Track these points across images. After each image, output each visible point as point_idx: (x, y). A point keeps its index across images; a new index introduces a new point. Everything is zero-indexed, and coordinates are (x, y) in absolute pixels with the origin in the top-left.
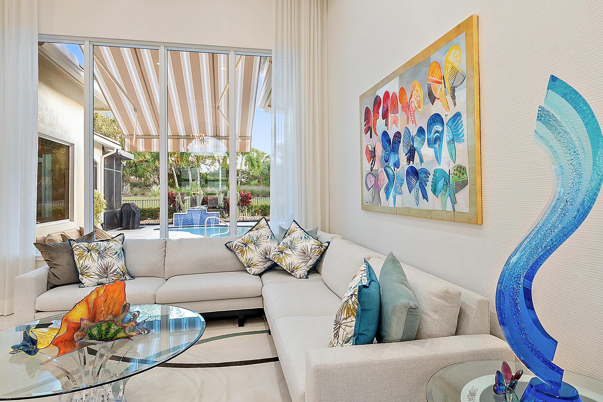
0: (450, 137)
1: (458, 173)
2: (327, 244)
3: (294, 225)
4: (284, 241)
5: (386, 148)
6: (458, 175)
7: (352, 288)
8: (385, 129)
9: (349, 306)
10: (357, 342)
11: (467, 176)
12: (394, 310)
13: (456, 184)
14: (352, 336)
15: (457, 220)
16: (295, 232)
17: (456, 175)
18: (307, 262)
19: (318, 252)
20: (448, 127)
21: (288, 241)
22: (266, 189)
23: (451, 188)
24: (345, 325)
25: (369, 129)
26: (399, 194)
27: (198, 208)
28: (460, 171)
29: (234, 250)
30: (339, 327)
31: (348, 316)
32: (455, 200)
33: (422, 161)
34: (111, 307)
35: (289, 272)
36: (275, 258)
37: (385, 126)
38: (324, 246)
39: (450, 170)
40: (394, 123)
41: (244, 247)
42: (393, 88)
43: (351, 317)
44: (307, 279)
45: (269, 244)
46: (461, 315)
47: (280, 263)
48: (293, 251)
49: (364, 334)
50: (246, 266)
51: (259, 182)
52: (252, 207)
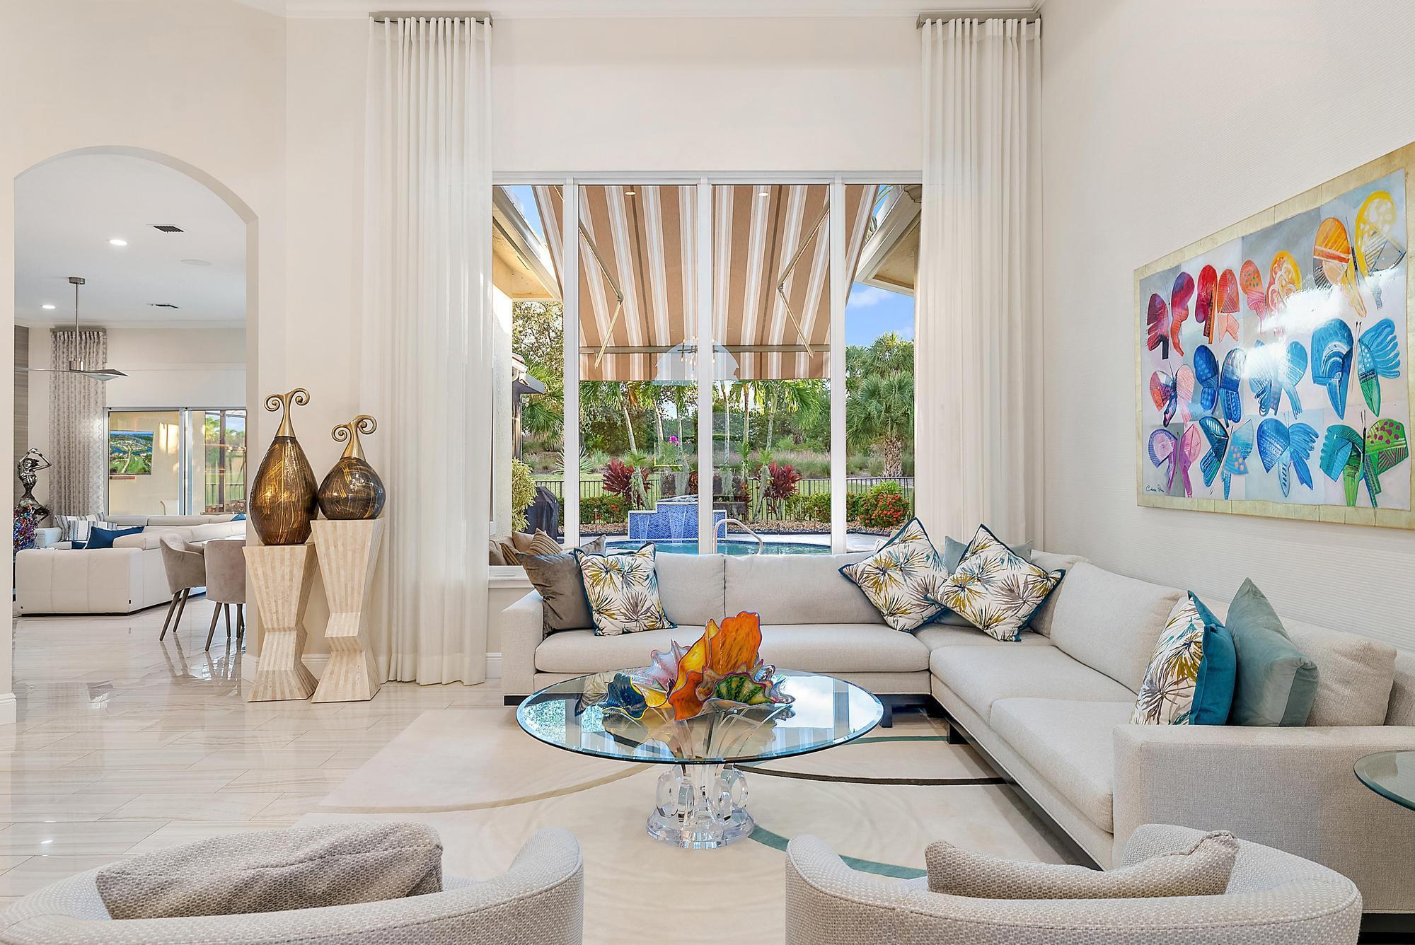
0: (1368, 365)
1: (1385, 434)
2: (1058, 575)
3: (983, 533)
4: (963, 565)
5: (1206, 380)
6: (1385, 439)
7: (1175, 638)
8: (1204, 341)
9: (1183, 661)
10: (1197, 721)
11: (1405, 440)
12: (1269, 671)
13: (1380, 455)
14: (1188, 713)
15: (1381, 524)
16: (987, 549)
17: (1381, 438)
18: (1018, 608)
19: (1040, 588)
20: (1363, 347)
21: (975, 567)
22: (819, 459)
23: (1367, 463)
24: (1174, 694)
25: (1161, 341)
26: (1239, 474)
27: (679, 501)
28: (1390, 432)
29: (859, 580)
30: (1162, 698)
31: (1181, 677)
32: (1377, 486)
33: (1297, 409)
34: (734, 654)
35: (981, 627)
36: (948, 598)
37: (1204, 335)
38: (1053, 578)
39: (1365, 430)
40: (1227, 330)
41: (880, 575)
42: (1227, 260)
43: (1188, 679)
44: (1019, 643)
45: (931, 572)
46: (1396, 693)
47: (961, 609)
48: (987, 586)
49: (1210, 711)
50: (885, 612)
51: (796, 442)
52: (798, 500)
